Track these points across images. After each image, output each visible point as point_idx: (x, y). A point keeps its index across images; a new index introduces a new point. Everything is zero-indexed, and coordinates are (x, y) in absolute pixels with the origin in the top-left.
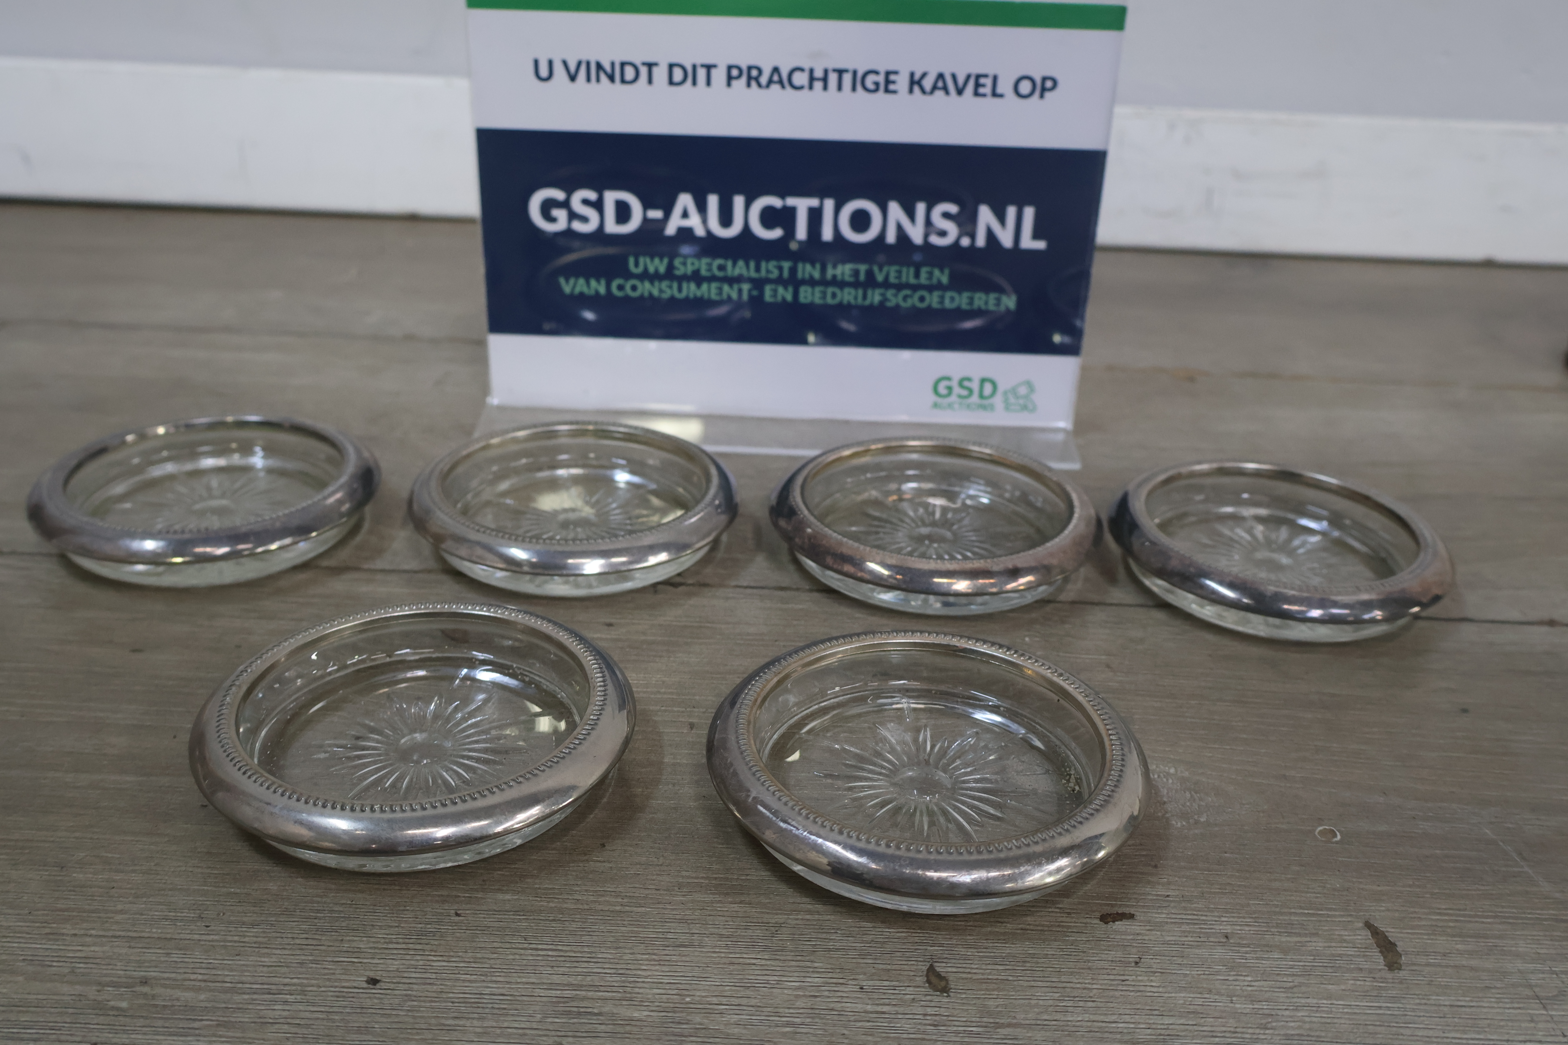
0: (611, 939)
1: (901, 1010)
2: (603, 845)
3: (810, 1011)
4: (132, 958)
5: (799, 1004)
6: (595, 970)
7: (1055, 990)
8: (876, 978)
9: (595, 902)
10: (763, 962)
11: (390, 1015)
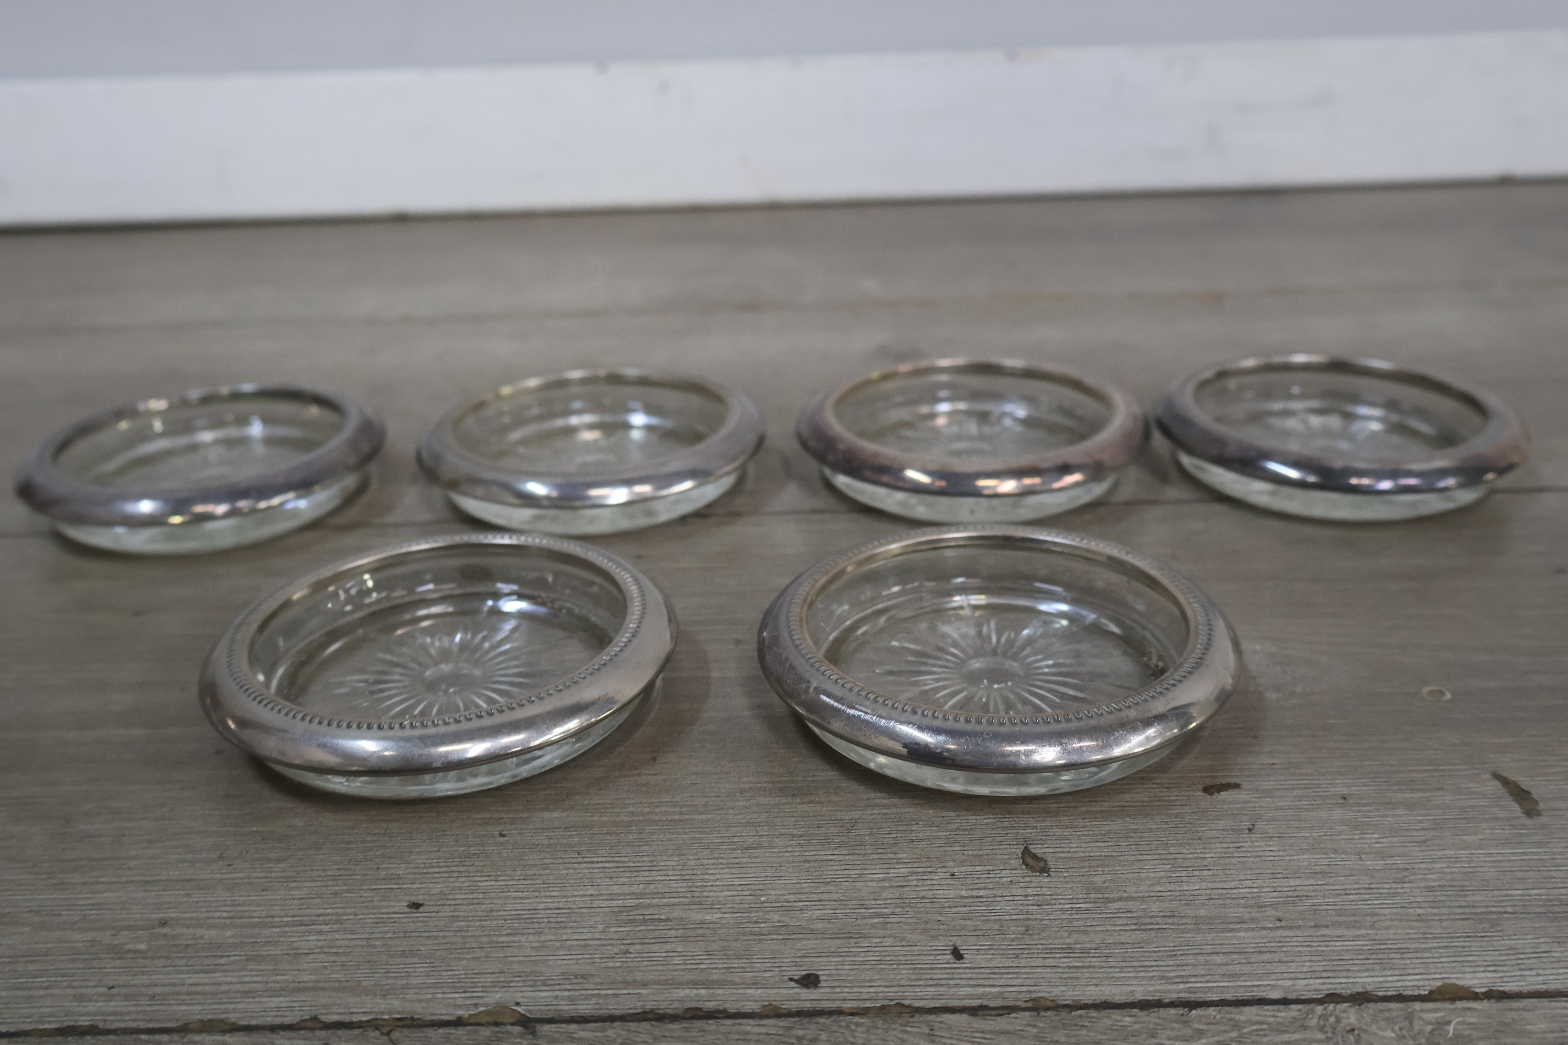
0: (674, 847)
1: (999, 892)
2: (654, 759)
3: (899, 901)
4: (149, 901)
5: (886, 894)
6: (658, 878)
7: (1165, 862)
8: (966, 864)
9: (651, 813)
10: (842, 858)
11: (436, 938)
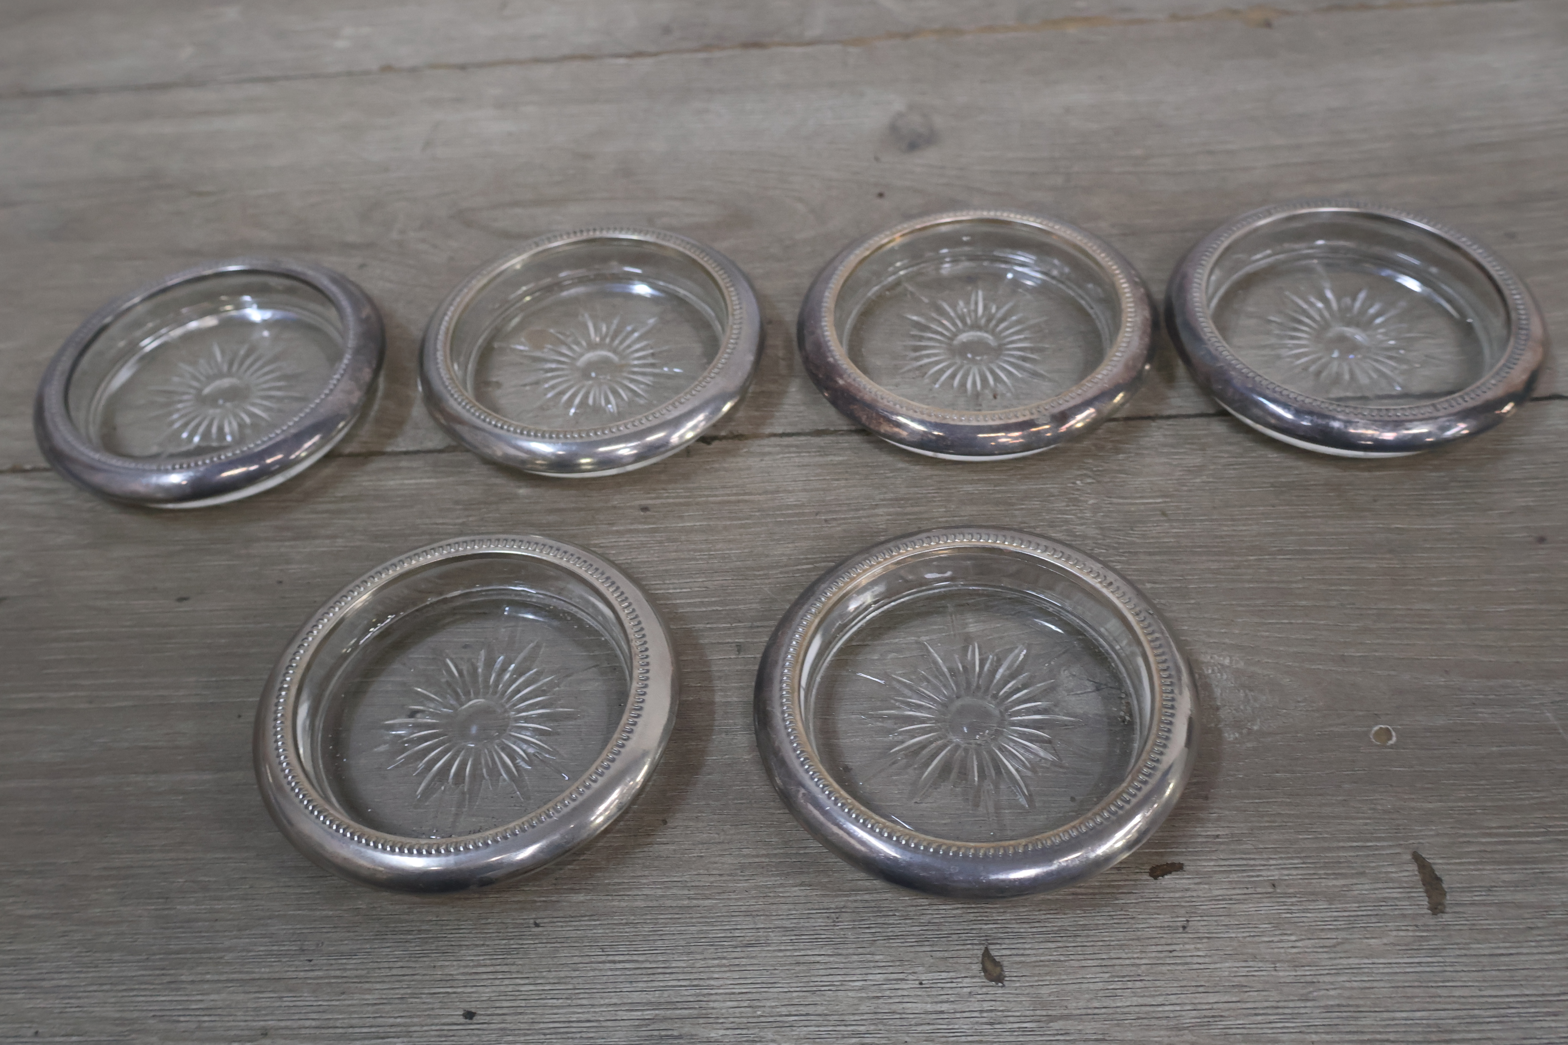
0: (683, 943)
1: (958, 1007)
2: (665, 822)
3: (874, 1016)
4: (250, 1005)
6: (670, 983)
8: (933, 969)
9: (663, 896)
10: (827, 959)
